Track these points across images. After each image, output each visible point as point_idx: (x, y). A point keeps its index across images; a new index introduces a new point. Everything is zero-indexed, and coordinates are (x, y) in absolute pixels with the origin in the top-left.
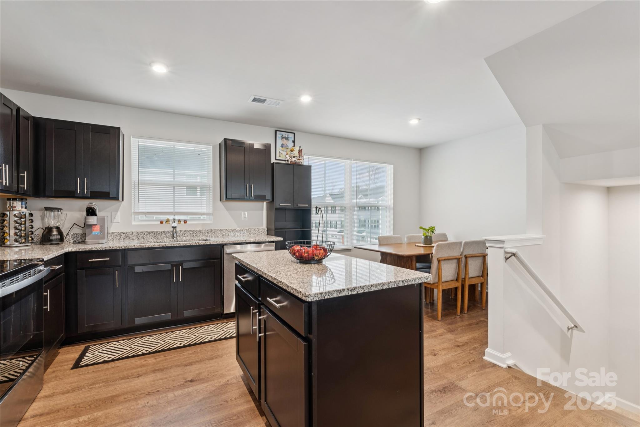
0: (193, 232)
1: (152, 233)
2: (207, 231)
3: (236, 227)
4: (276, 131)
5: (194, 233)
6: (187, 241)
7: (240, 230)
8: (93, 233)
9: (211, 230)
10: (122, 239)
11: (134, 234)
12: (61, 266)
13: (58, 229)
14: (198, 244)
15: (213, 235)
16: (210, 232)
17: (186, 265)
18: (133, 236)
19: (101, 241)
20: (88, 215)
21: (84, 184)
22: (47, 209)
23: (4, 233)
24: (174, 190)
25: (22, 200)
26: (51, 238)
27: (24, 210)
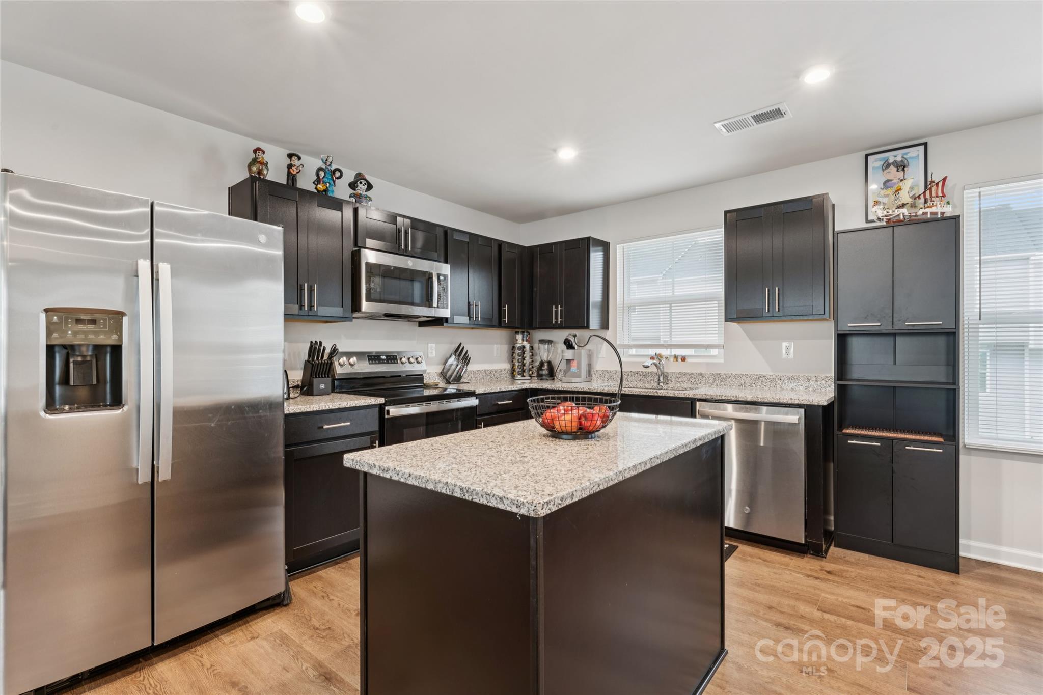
0: (691, 375)
1: (637, 374)
2: (713, 376)
3: (768, 372)
4: (867, 156)
5: (692, 377)
6: (674, 390)
7: (774, 377)
9: (719, 374)
10: (606, 379)
11: (617, 374)
12: (511, 401)
13: (549, 363)
15: (723, 384)
16: (716, 377)
18: (617, 376)
19: (574, 380)
20: (567, 348)
21: (557, 311)
22: (542, 341)
23: (514, 365)
24: (671, 309)
25: (523, 333)
26: (544, 372)
27: (525, 343)
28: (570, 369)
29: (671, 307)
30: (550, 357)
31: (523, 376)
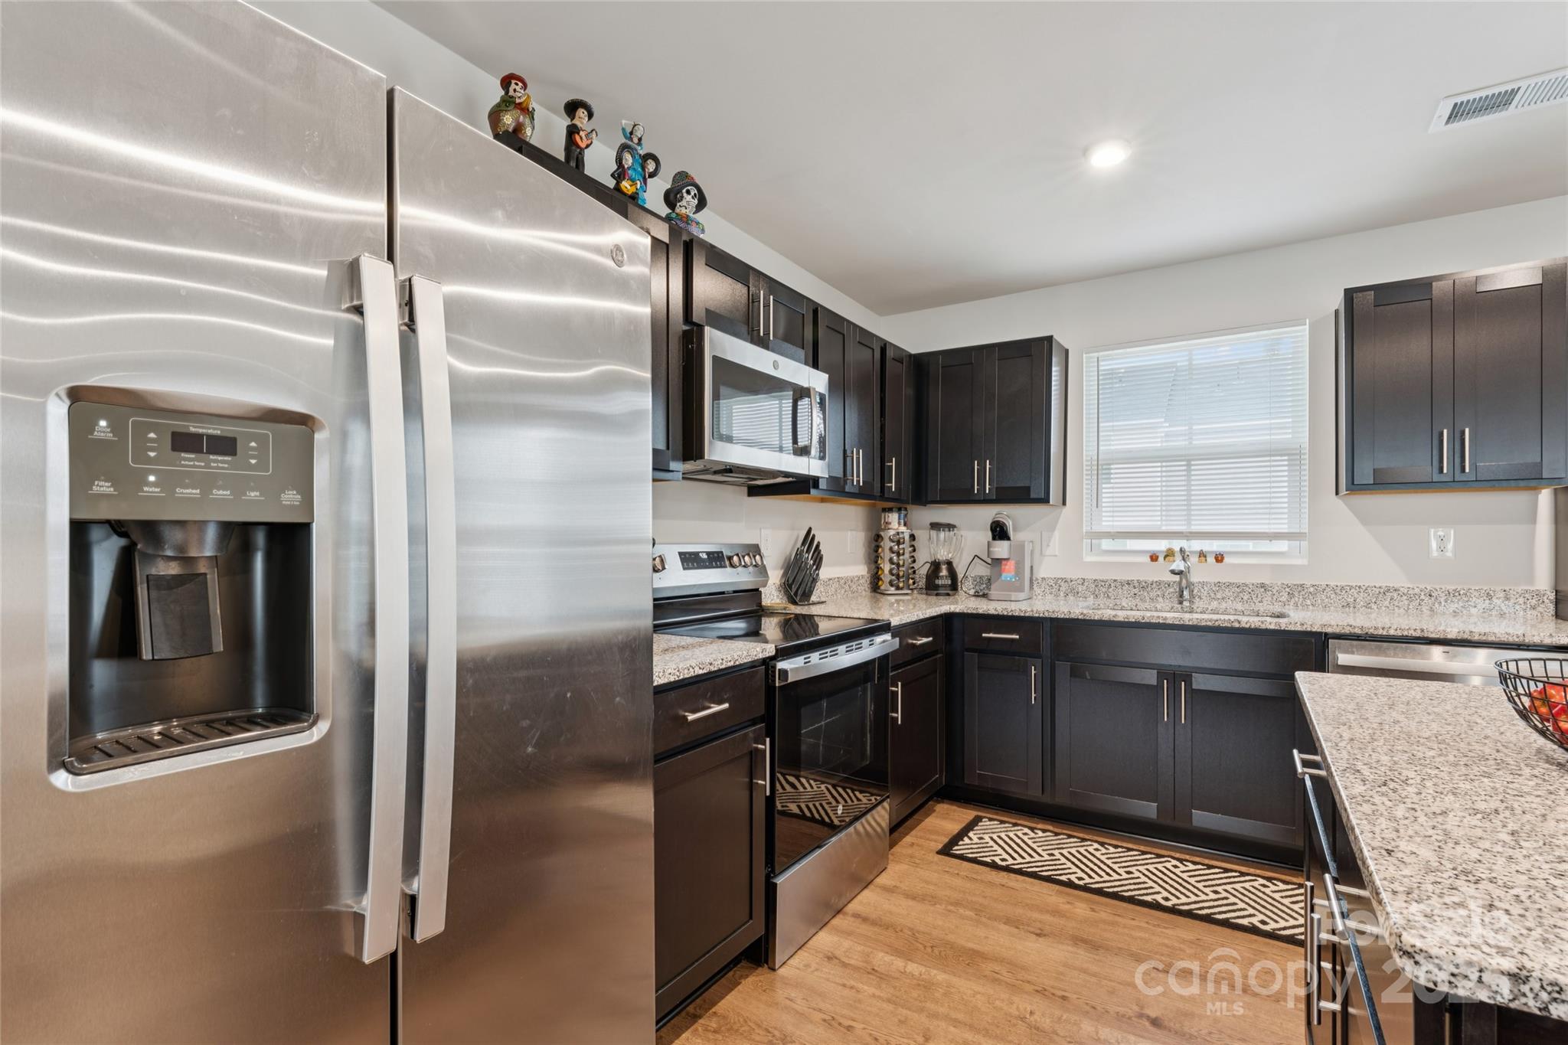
0: (1241, 587)
1: (1128, 584)
2: (1287, 590)
3: (1401, 582)
5: (1243, 591)
6: (1218, 614)
7: (1417, 591)
8: (1003, 578)
9: (1301, 585)
10: (1062, 594)
11: (1086, 584)
12: (931, 639)
13: (949, 564)
14: (1237, 625)
15: (1309, 602)
16: (1294, 591)
17: (1200, 682)
18: (1085, 588)
19: (1014, 596)
20: (994, 538)
21: (985, 473)
22: (935, 526)
23: (878, 568)
24: (1189, 470)
25: (899, 510)
26: (940, 582)
27: (903, 529)
28: (1001, 575)
29: (1189, 465)
30: (943, 555)
31: (898, 588)
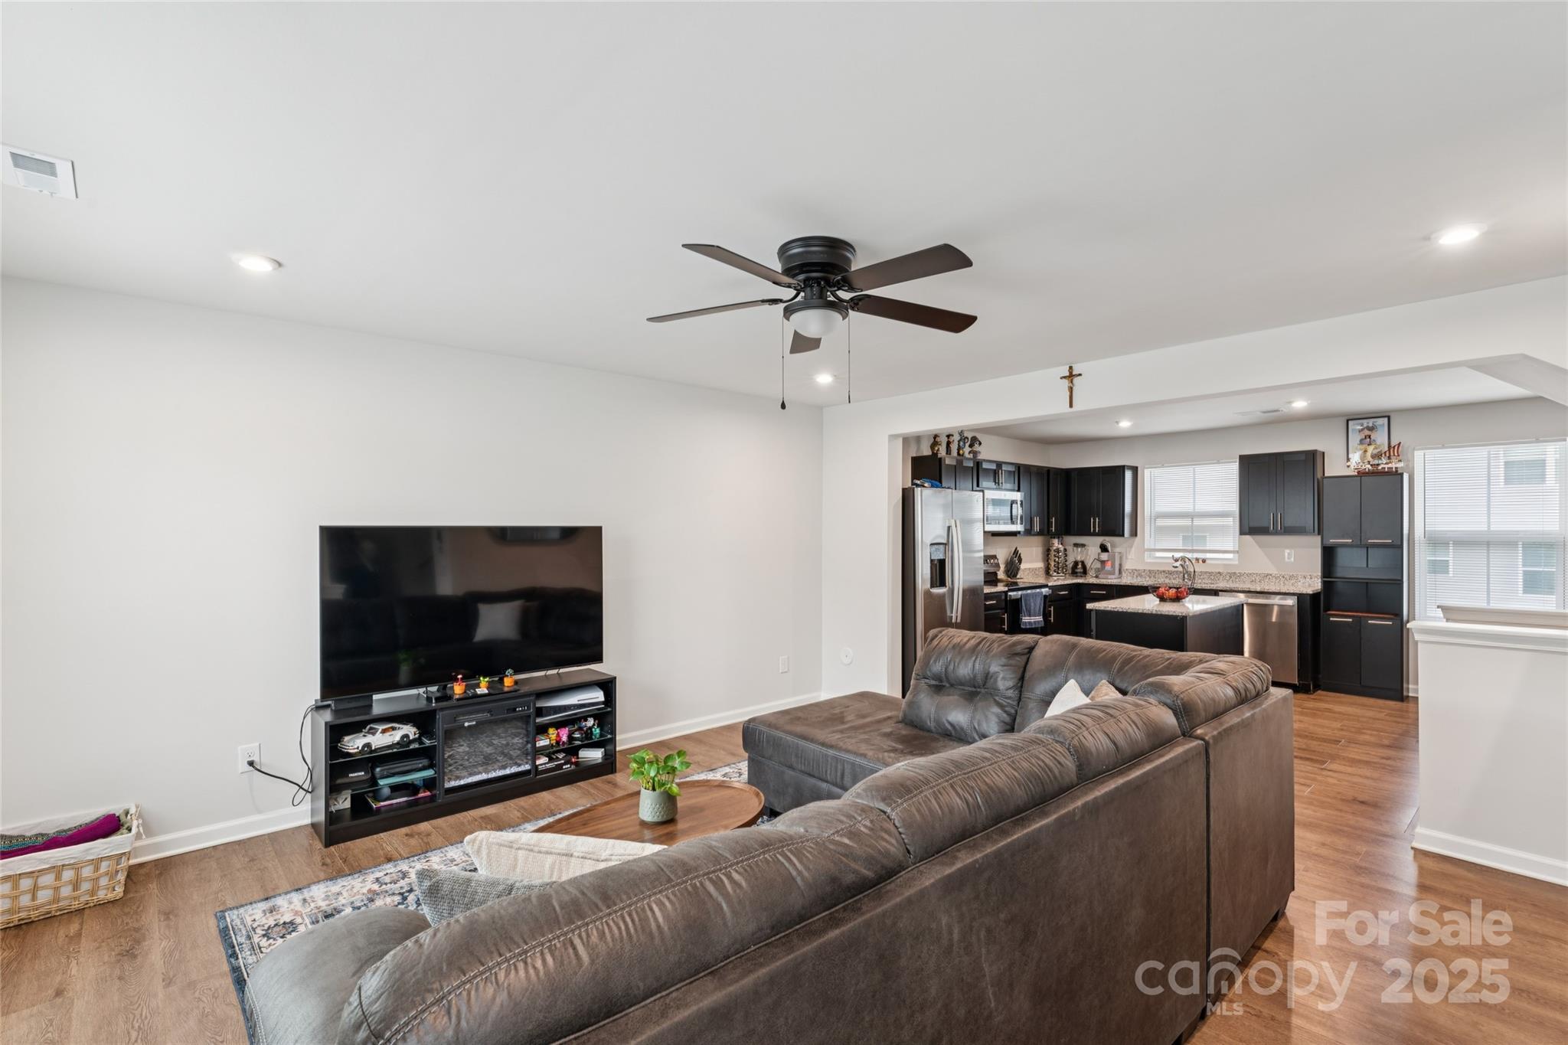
0: (1210, 573)
2: (1229, 574)
3: (1274, 571)
4: (1348, 421)
5: (1213, 575)
7: (1279, 575)
8: (1107, 568)
9: (1234, 572)
10: (1135, 576)
12: (1067, 592)
13: (1083, 562)
15: (1237, 580)
16: (1232, 575)
18: (1143, 573)
20: (1102, 551)
21: (1095, 523)
22: (1076, 545)
23: (1049, 564)
24: (1192, 521)
25: (1059, 538)
26: (1078, 570)
27: (1060, 546)
28: (1104, 568)
30: (1079, 558)
31: (1058, 573)
